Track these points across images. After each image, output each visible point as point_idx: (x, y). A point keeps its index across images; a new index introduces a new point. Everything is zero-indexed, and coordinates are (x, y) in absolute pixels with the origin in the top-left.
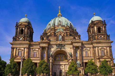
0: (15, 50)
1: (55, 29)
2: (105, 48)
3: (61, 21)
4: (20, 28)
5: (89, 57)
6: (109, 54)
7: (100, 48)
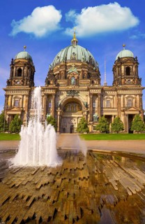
0: (10, 98)
1: (66, 66)
2: (134, 96)
3: (76, 53)
4: (16, 67)
5: (111, 108)
6: (138, 105)
7: (126, 96)
